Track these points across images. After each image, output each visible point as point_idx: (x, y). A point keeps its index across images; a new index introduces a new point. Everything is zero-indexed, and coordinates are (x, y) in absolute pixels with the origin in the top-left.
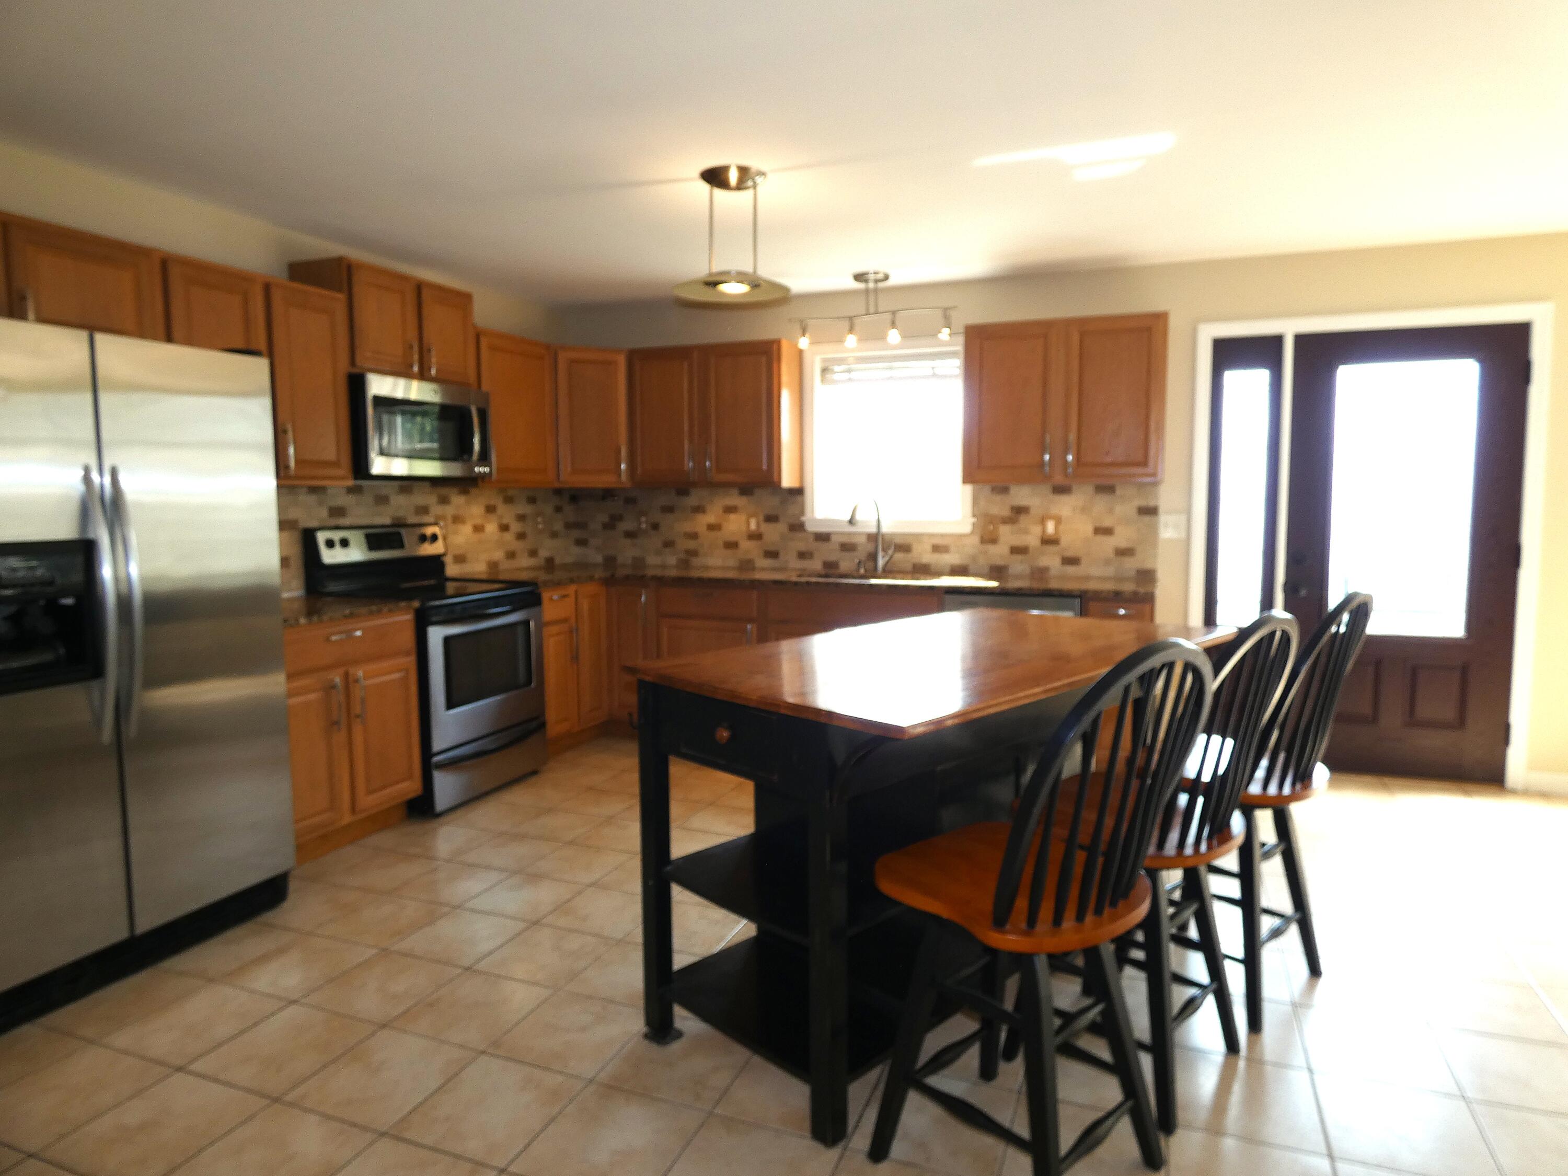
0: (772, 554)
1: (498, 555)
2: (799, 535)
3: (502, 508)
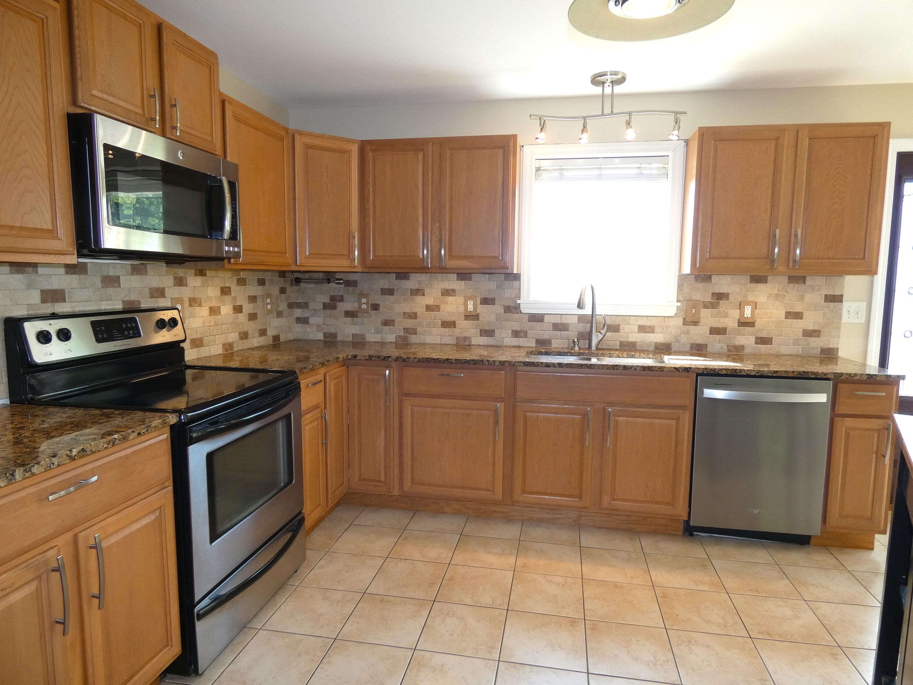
0: (488, 333)
1: (233, 337)
2: (516, 316)
3: (235, 289)
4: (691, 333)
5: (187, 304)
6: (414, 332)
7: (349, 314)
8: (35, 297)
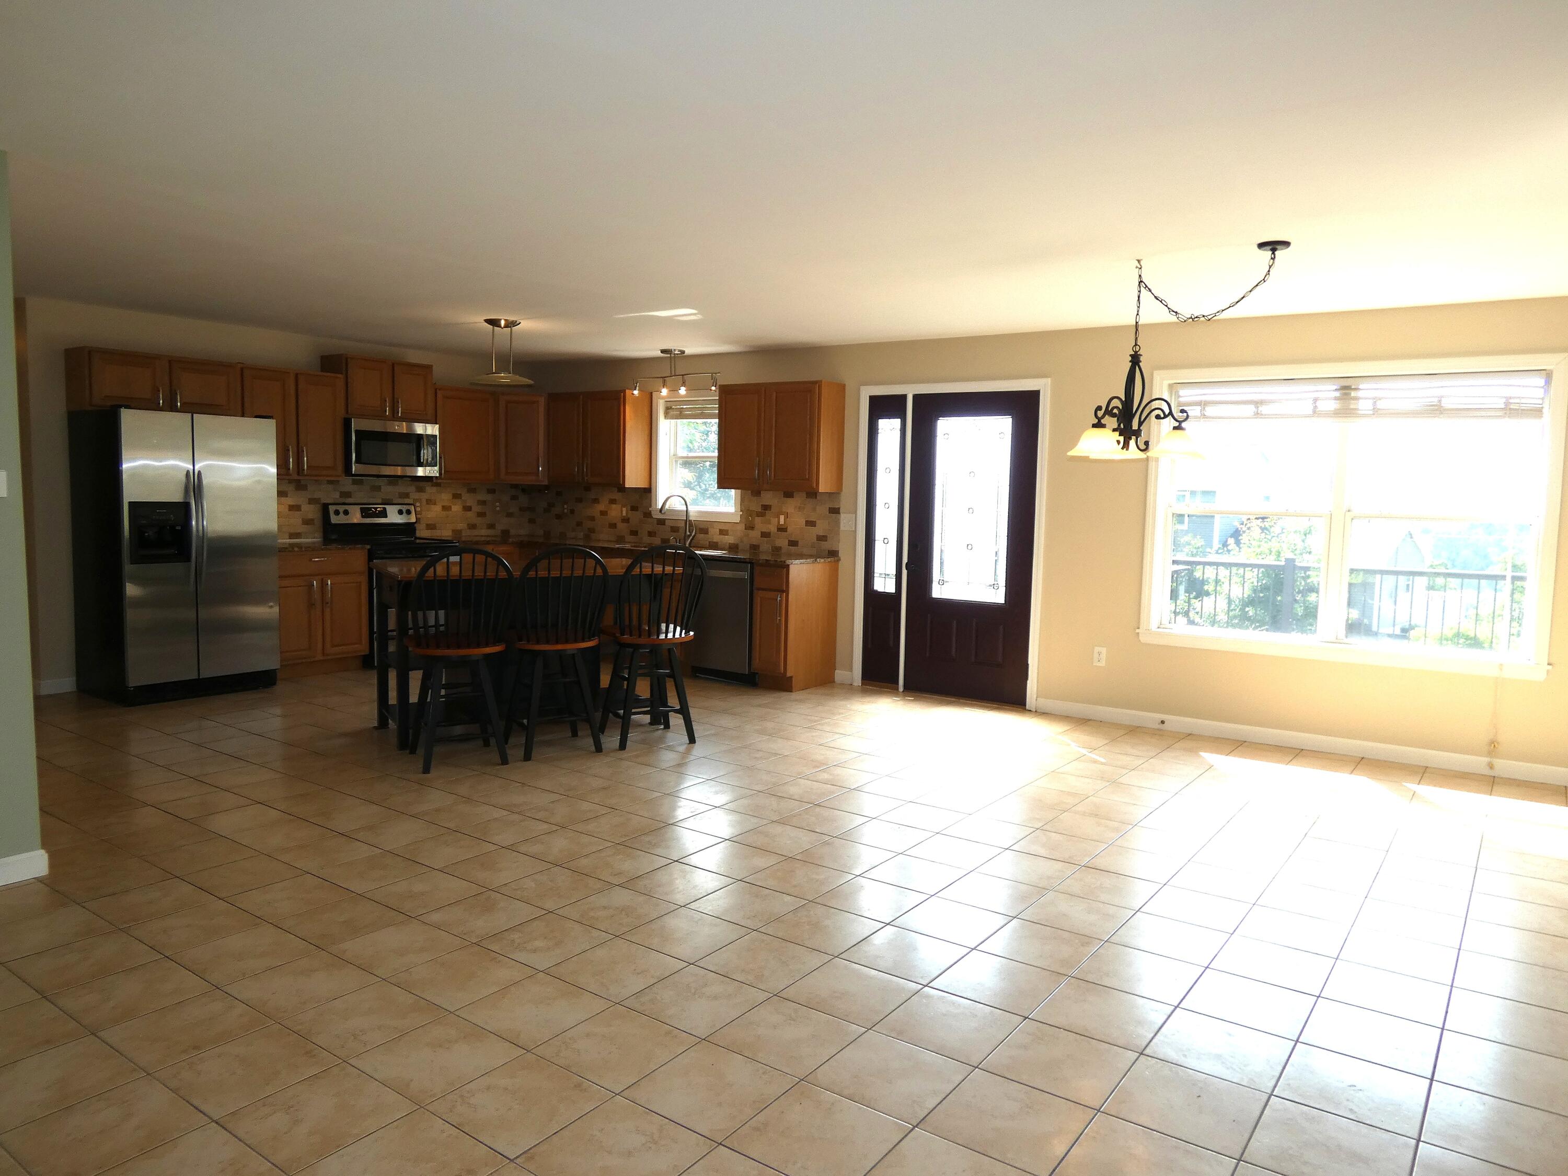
2: (649, 519)
3: (466, 496)
4: (750, 536)
5: (424, 502)
6: (592, 530)
7: (559, 517)
8: (337, 495)
